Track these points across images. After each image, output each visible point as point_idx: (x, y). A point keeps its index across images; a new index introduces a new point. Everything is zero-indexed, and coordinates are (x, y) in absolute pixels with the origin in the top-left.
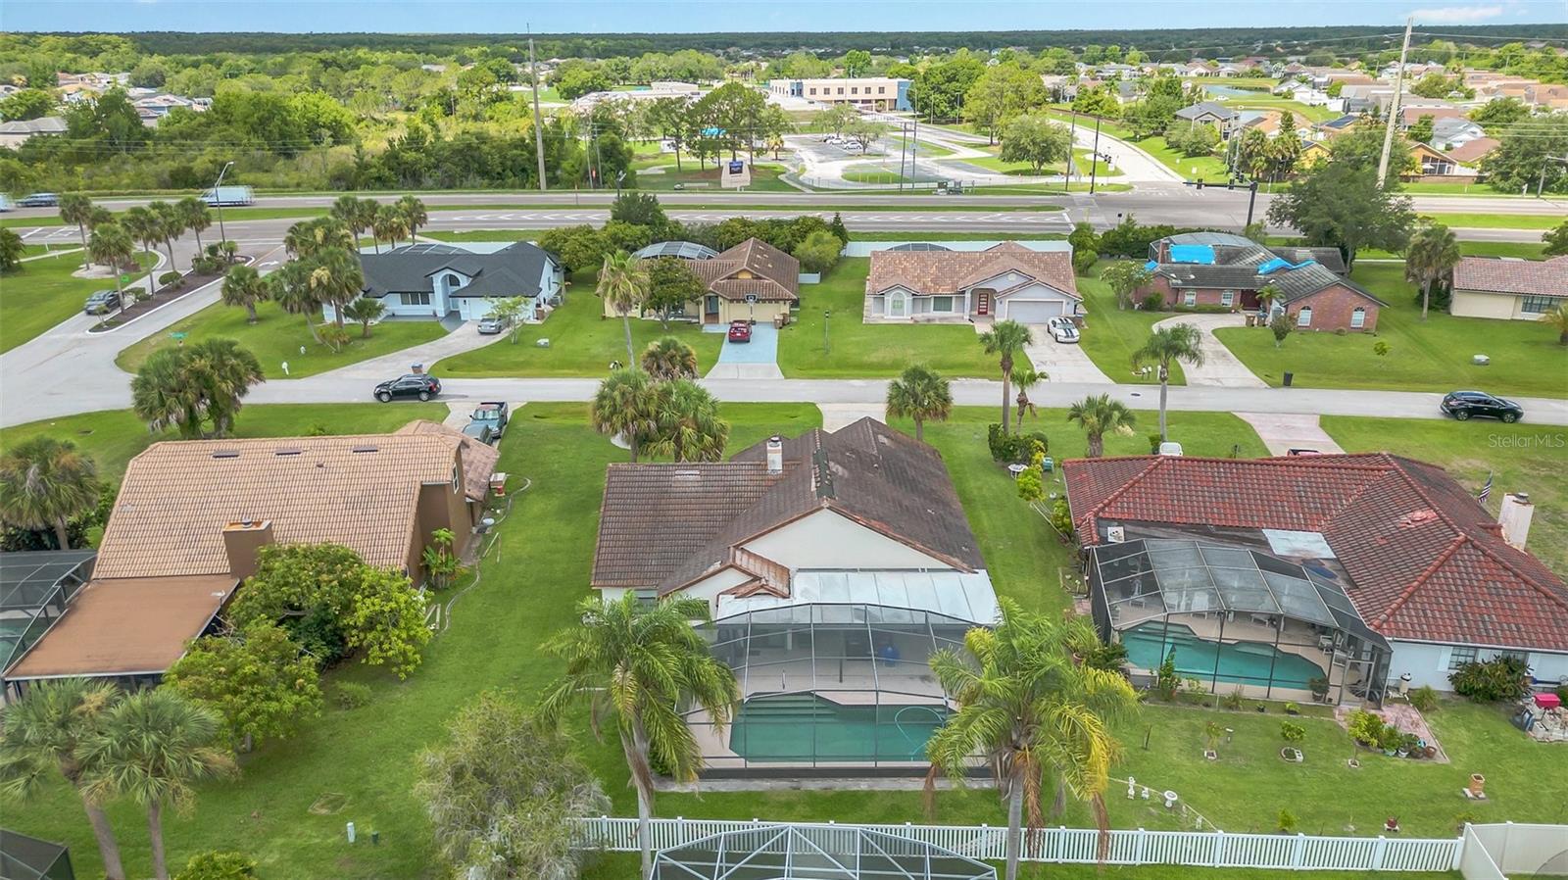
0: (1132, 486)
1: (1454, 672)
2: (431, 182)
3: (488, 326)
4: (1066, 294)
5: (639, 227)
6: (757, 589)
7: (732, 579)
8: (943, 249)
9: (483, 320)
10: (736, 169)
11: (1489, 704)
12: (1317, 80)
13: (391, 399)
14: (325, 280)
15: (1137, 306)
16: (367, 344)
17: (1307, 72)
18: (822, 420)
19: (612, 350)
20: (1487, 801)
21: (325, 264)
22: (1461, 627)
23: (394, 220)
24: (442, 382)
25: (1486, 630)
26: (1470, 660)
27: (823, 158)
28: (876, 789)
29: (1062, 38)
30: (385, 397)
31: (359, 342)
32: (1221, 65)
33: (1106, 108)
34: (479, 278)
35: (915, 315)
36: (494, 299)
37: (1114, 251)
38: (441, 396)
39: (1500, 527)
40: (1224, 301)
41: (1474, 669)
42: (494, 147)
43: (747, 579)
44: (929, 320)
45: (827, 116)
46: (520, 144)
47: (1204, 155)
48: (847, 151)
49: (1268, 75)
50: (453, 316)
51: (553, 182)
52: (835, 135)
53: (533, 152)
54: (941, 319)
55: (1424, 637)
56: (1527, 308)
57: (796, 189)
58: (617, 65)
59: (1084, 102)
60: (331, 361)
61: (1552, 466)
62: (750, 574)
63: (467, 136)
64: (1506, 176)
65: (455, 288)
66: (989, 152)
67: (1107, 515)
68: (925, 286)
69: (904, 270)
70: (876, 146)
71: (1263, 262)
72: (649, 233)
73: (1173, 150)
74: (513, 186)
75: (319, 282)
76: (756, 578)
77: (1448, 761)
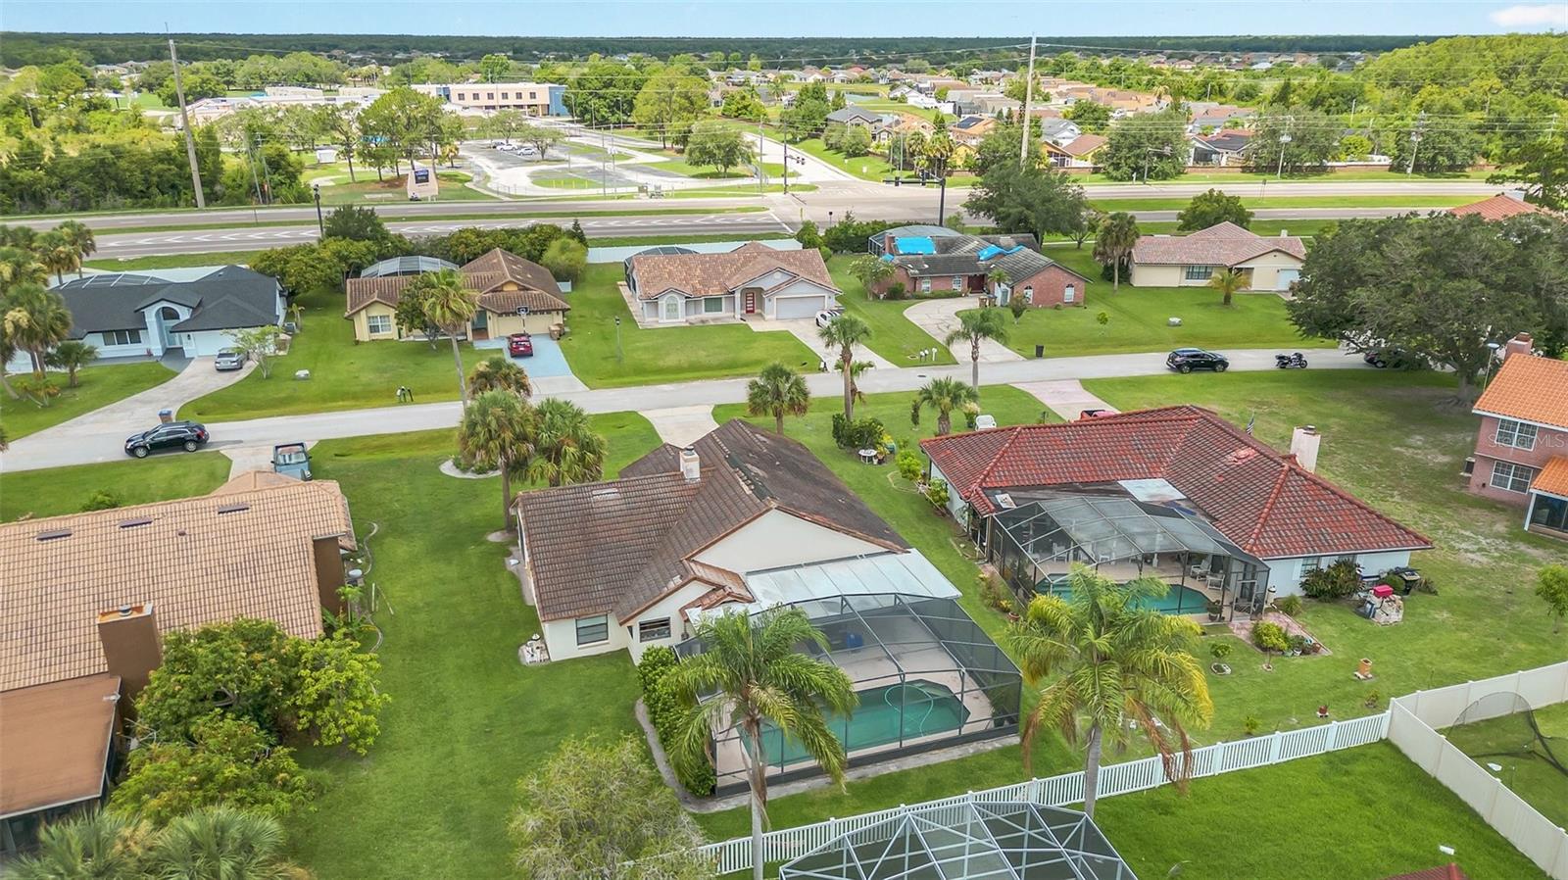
0: (1002, 456)
1: (1304, 580)
2: (58, 204)
3: (226, 363)
4: (828, 289)
5: (362, 243)
6: (725, 597)
7: (695, 591)
8: (690, 252)
9: (221, 355)
10: (422, 178)
11: (1335, 602)
12: (921, 86)
13: (149, 453)
14: (24, 323)
15: (882, 296)
16: (79, 394)
17: (910, 78)
18: (652, 428)
19: (386, 375)
20: (1374, 680)
21: (21, 305)
22: (1308, 541)
23: (61, 248)
24: (208, 428)
25: (1326, 540)
26: (1314, 567)
27: (501, 164)
28: (906, 768)
29: (675, 44)
30: (141, 452)
31: (68, 393)
32: (834, 71)
33: (755, 112)
34: (200, 310)
35: (690, 318)
36: (235, 331)
37: (837, 247)
38: (212, 443)
39: (1294, 456)
40: (954, 287)
41: (1318, 573)
42: (132, 162)
43: (708, 589)
44: (703, 322)
45: (493, 122)
46: (166, 157)
47: (863, 155)
48: (524, 158)
49: (876, 81)
50: (174, 353)
51: (212, 198)
52: (504, 141)
53: (183, 166)
54: (714, 319)
55: (1285, 554)
56: (1190, 276)
57: (493, 197)
58: (217, 68)
59: (734, 107)
60: (41, 418)
61: (1270, 405)
62: (712, 584)
63: (98, 151)
64: (1117, 167)
65: (173, 323)
66: (664, 156)
67: (990, 485)
68: (695, 289)
69: (670, 273)
70: (551, 152)
71: (978, 248)
72: (375, 248)
73: (832, 152)
74: (163, 205)
75: (17, 326)
76: (719, 587)
77: (1331, 653)
